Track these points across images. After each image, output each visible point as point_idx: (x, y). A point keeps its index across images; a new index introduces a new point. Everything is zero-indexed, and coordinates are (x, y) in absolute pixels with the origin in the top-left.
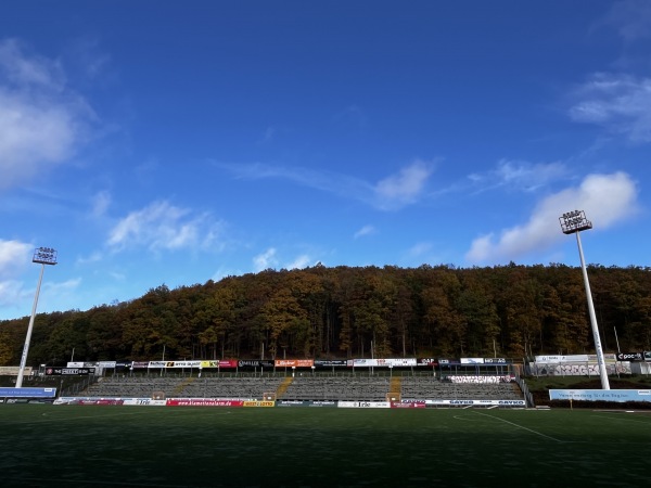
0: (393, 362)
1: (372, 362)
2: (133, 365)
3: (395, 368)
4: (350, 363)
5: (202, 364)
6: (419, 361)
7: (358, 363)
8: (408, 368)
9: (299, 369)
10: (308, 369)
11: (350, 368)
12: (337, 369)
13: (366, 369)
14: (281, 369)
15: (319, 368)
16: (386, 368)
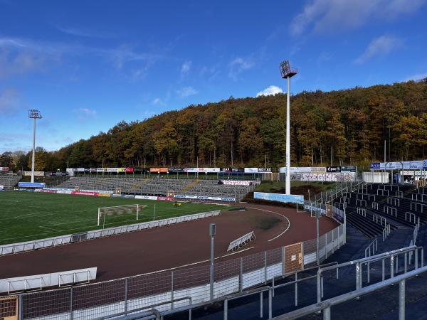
0: (207, 170)
1: (197, 170)
2: (91, 170)
3: (209, 174)
4: (185, 170)
5: (119, 170)
6: (221, 170)
7: (190, 170)
8: (215, 174)
10: (165, 173)
11: (186, 173)
12: (180, 173)
13: (194, 174)
14: (153, 173)
15: (171, 173)
16: (204, 173)
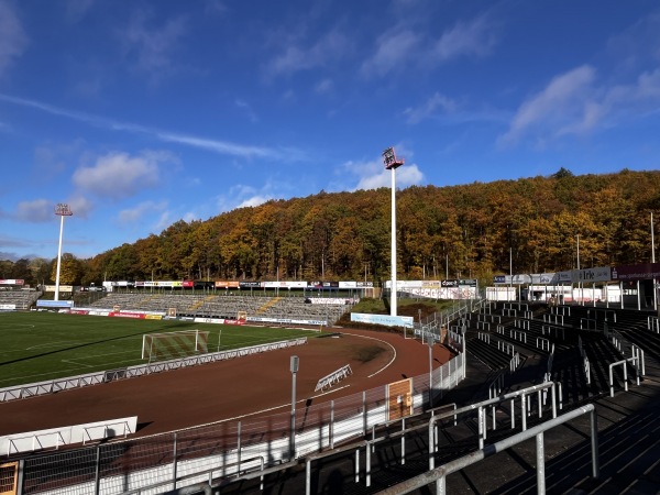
0: (290, 284)
1: (277, 284)
2: (136, 284)
3: (293, 289)
4: (263, 284)
5: (173, 284)
6: (309, 284)
7: (268, 285)
8: (301, 289)
9: (231, 289)
10: (235, 289)
11: (262, 289)
13: (273, 289)
14: (219, 288)
15: (243, 288)
16: (286, 289)
